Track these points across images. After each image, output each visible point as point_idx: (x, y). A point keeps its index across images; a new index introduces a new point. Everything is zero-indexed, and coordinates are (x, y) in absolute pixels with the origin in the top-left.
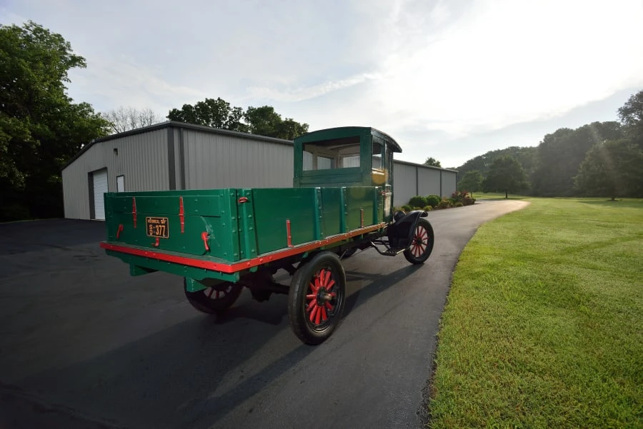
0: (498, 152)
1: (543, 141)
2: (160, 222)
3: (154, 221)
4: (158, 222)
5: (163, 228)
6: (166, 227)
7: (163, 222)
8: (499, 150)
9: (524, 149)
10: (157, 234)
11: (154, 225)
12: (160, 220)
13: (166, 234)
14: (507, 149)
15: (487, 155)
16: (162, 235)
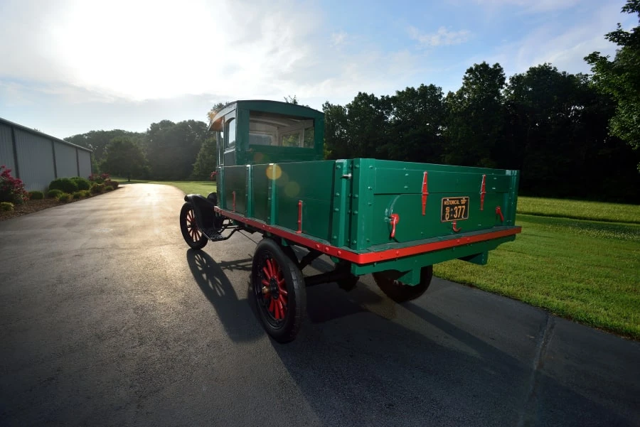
0: (103, 133)
1: (150, 129)
2: (460, 202)
3: (453, 202)
4: (458, 203)
5: (462, 209)
6: (466, 208)
7: (463, 201)
8: (103, 131)
9: (131, 134)
10: (455, 217)
11: (452, 206)
12: (460, 200)
13: (465, 216)
14: (112, 131)
15: (88, 134)
16: (461, 217)
